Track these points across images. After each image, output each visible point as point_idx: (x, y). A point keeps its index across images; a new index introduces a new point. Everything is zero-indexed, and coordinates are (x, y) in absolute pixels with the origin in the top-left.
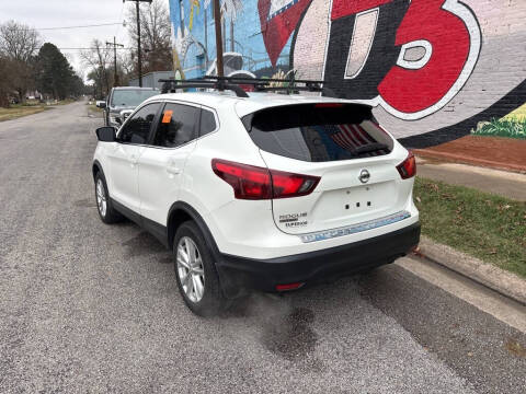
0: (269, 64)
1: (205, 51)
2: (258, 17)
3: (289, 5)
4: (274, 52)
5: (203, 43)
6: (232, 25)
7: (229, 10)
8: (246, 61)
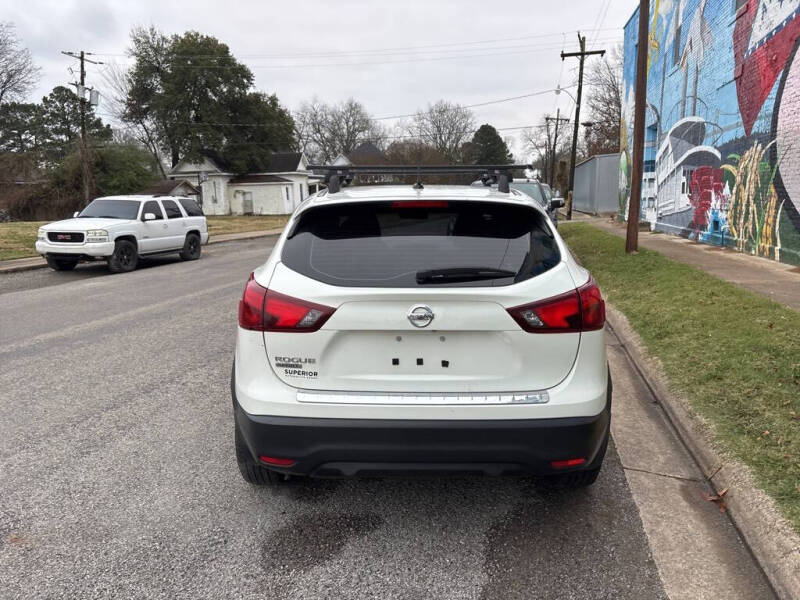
0: (741, 132)
1: (659, 118)
2: (733, 54)
3: (779, 28)
4: (749, 111)
5: (658, 106)
6: (697, 71)
7: (695, 49)
8: (709, 130)
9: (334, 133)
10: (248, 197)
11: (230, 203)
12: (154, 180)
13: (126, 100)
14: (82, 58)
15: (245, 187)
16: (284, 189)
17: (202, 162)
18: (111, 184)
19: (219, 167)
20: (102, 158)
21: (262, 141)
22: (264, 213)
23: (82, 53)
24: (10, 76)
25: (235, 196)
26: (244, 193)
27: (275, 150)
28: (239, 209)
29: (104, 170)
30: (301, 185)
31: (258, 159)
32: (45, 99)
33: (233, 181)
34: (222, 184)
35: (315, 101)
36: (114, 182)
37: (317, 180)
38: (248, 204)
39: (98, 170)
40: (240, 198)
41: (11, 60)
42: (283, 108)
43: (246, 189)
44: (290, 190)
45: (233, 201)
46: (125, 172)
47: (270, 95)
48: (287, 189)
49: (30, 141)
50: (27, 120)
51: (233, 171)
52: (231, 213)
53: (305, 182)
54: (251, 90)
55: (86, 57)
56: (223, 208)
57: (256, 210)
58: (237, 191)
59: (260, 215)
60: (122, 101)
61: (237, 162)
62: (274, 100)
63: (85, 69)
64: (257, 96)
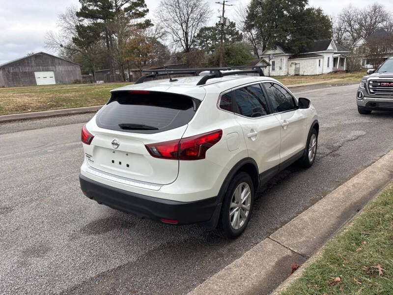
9: (361, 25)
10: (298, 66)
11: (288, 69)
12: (250, 60)
13: (244, 21)
14: (224, 4)
15: (297, 61)
16: (317, 60)
17: (276, 49)
18: (230, 62)
19: (284, 51)
20: (229, 50)
21: (310, 35)
22: (305, 74)
23: (224, 1)
24: (201, 16)
25: (291, 66)
26: (296, 64)
27: (317, 39)
28: (292, 73)
29: (229, 56)
30: (329, 58)
31: (306, 45)
32: (217, 24)
33: (291, 58)
34: (285, 59)
35: (350, 7)
36: (232, 61)
37: (340, 55)
38: (297, 70)
39: (226, 56)
40: (294, 67)
41: (201, 9)
42: (325, 15)
43: (297, 62)
44: (321, 61)
45: (290, 68)
46: (237, 56)
47: (317, 8)
48: (320, 60)
49: (211, 44)
50: (210, 34)
51: (291, 52)
52: (287, 75)
53: (331, 56)
54: (306, 7)
55: (225, 3)
56: (284, 72)
57: (301, 73)
58: (292, 63)
59: (303, 75)
60: (243, 22)
61: (293, 48)
62: (319, 11)
63: (225, 9)
64: (309, 10)
